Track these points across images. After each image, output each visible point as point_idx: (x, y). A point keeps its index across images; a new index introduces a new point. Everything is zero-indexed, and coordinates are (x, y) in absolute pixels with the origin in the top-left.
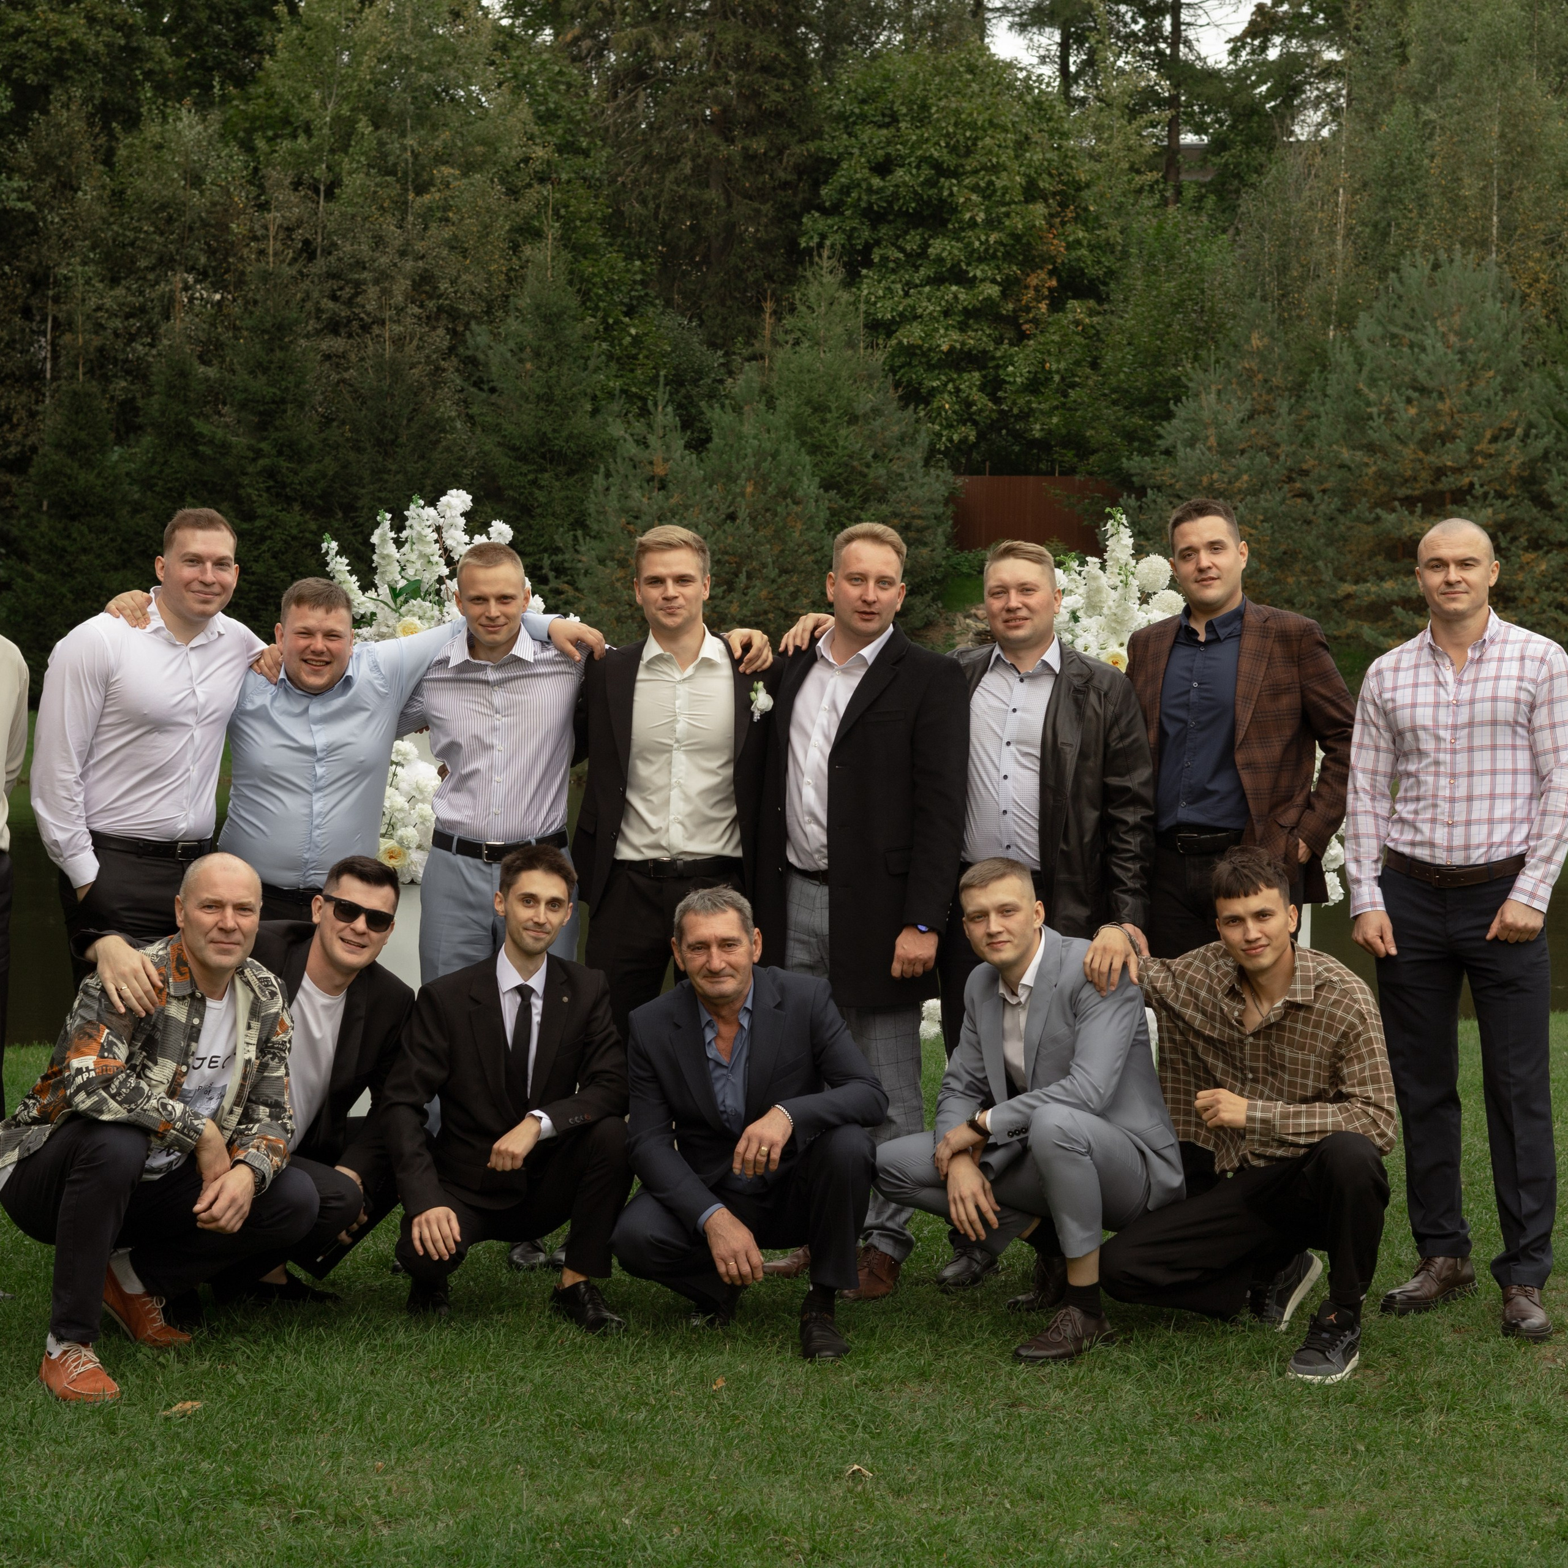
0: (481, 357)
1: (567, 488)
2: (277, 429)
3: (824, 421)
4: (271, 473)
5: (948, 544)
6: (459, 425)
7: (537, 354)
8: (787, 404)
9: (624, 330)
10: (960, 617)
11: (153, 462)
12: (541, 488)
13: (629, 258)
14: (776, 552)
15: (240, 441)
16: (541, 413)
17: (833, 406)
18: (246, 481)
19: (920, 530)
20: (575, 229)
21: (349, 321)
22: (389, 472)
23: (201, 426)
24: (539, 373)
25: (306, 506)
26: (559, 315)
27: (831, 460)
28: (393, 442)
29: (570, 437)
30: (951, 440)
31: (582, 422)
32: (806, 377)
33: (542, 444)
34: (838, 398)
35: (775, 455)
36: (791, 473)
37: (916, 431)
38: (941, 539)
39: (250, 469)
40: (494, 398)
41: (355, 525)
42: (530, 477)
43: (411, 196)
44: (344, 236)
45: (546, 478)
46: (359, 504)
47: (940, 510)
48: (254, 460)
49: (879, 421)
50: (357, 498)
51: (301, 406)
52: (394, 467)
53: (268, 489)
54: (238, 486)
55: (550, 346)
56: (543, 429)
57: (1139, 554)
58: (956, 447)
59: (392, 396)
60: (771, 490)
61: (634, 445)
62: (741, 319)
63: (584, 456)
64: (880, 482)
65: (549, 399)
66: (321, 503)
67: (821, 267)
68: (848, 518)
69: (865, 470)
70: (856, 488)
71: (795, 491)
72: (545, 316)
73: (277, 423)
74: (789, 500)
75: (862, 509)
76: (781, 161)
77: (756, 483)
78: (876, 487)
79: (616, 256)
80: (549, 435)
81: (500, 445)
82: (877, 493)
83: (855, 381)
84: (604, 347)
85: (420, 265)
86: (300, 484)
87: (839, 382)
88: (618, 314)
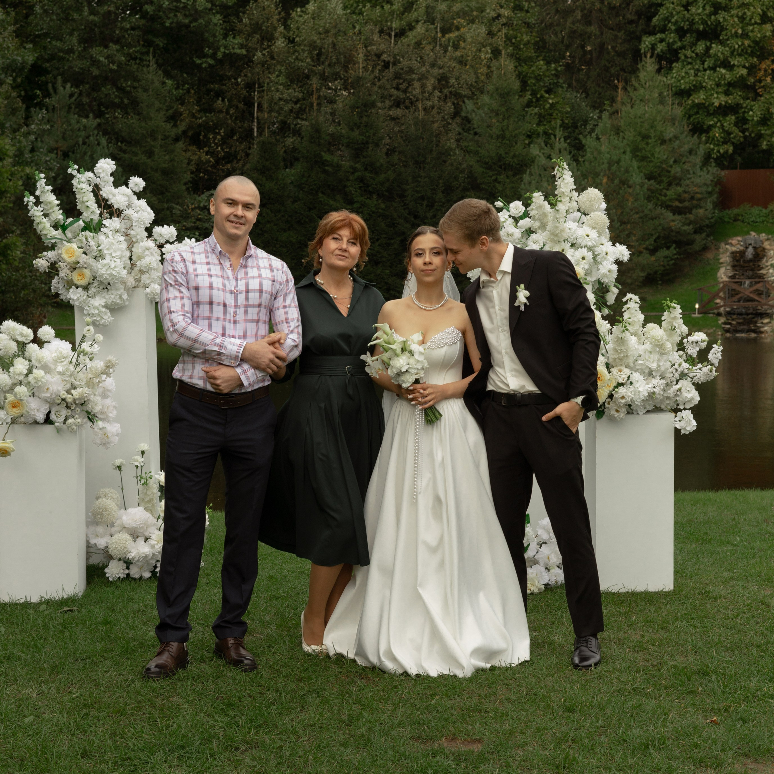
0: (470, 117)
1: (513, 182)
2: (364, 157)
3: (647, 144)
4: (361, 180)
5: (714, 208)
6: (457, 152)
7: (497, 114)
8: (630, 135)
9: (546, 101)
10: (722, 245)
11: (303, 176)
12: (499, 183)
13: (548, 63)
14: (619, 213)
15: (346, 164)
16: (498, 145)
17: (652, 135)
18: (349, 184)
19: (700, 200)
20: (520, 49)
21: (405, 101)
22: (421, 177)
23: (327, 157)
24: (497, 124)
25: (379, 196)
26: (508, 94)
27: (651, 164)
28: (424, 162)
29: (514, 156)
30: (718, 151)
31: (518, 148)
32: (638, 120)
33: (500, 160)
34: (655, 131)
35: (618, 162)
36: (626, 171)
37: (698, 148)
38: (710, 206)
39: (351, 178)
40: (477, 137)
41: (405, 205)
42: (494, 178)
43: (439, 35)
44: (403, 57)
45: (502, 178)
46: (406, 194)
47: (710, 189)
48: (353, 173)
49: (677, 142)
50: (406, 190)
51: (377, 145)
52: (423, 174)
53: (360, 188)
54: (345, 186)
55: (503, 109)
56: (500, 153)
57: (580, 188)
58: (722, 156)
59: (423, 138)
60: (616, 181)
61: (544, 159)
62: (608, 93)
63: (522, 166)
64: (678, 175)
65: (503, 137)
66: (387, 194)
67: (646, 63)
68: (660, 195)
69: (669, 169)
70: (664, 179)
71: (629, 181)
72: (501, 94)
73: (365, 154)
74: (626, 186)
75: (667, 190)
76: (628, 9)
77: (608, 177)
78: (675, 178)
79: (542, 62)
80: (504, 156)
81: (478, 161)
82: (676, 181)
83: (664, 122)
84: (536, 110)
85: (441, 71)
86: (376, 185)
87: (655, 123)
88: (543, 92)
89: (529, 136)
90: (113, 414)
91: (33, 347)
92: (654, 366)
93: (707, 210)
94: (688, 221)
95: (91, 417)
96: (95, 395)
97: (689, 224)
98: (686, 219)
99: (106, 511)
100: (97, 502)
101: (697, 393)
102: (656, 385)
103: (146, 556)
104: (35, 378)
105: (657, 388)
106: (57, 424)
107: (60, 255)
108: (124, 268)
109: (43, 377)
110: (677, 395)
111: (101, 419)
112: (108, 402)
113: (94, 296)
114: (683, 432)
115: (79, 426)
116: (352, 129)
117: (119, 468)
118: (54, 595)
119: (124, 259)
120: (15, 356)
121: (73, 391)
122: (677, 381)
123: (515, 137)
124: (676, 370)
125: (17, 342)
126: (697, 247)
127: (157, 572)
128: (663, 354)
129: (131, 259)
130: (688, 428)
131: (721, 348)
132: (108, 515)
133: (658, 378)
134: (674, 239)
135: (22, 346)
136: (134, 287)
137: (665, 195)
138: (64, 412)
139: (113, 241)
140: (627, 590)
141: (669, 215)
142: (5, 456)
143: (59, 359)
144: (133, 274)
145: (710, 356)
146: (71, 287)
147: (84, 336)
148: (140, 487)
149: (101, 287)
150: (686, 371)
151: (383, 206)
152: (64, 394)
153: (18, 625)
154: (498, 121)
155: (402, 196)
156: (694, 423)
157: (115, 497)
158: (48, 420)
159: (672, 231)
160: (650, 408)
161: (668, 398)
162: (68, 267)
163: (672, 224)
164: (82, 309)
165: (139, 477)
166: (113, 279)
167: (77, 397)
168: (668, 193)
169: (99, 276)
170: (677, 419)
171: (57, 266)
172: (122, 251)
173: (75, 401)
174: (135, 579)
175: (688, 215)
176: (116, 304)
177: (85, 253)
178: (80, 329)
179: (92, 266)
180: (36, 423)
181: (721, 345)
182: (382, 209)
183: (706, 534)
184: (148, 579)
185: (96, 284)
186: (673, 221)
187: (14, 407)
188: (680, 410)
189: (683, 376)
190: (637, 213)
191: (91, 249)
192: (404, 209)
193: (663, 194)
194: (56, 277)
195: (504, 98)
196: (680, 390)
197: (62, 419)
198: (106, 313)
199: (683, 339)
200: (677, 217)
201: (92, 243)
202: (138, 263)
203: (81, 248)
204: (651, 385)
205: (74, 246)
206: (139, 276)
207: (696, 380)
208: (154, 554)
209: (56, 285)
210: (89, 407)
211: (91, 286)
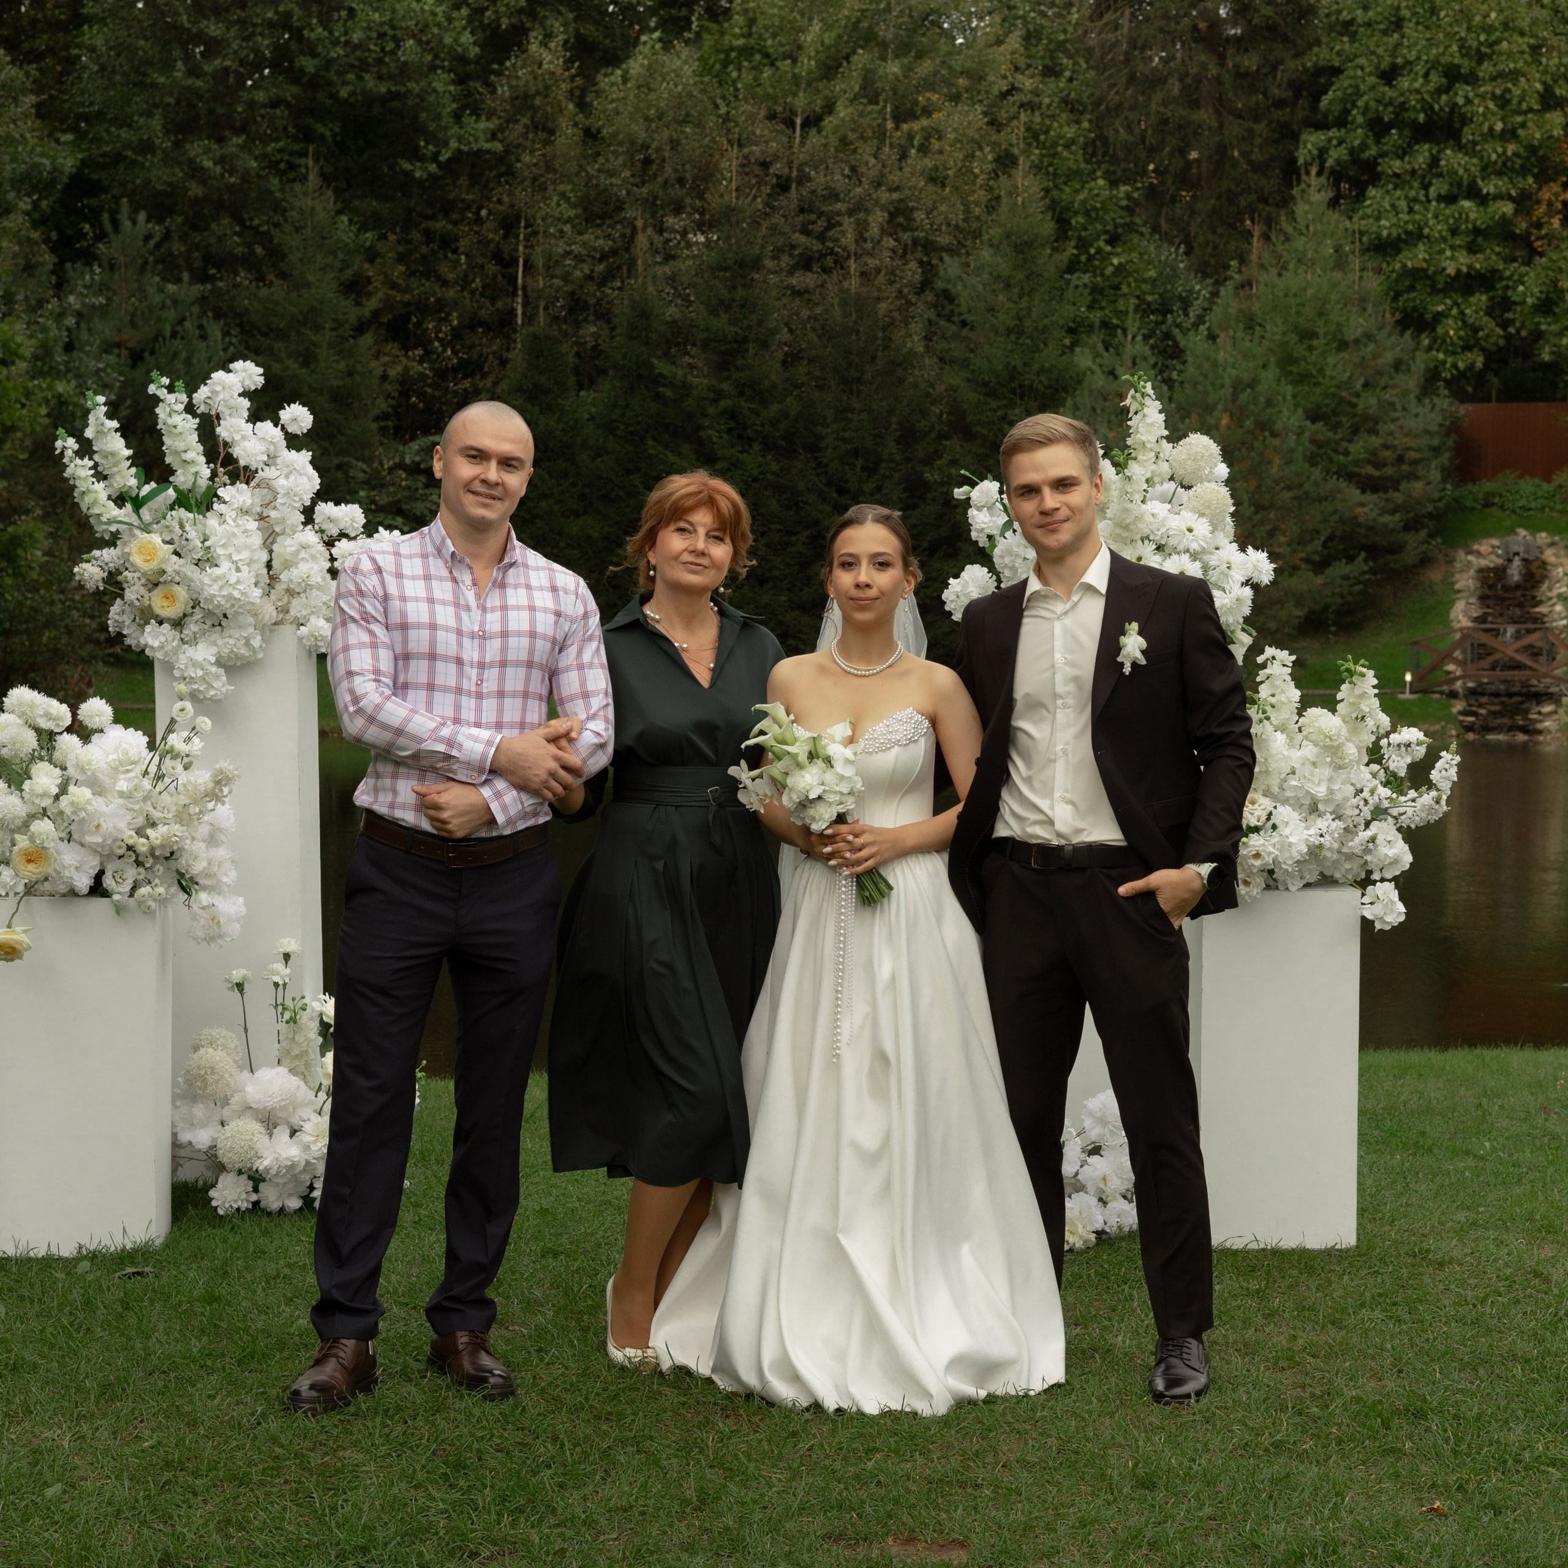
0: (953, 291)
2: (738, 369)
3: (1310, 349)
4: (732, 415)
5: (1444, 480)
6: (927, 361)
7: (1008, 286)
8: (1275, 329)
9: (1106, 257)
10: (1461, 554)
11: (615, 405)
13: (1114, 184)
14: (1253, 488)
15: (700, 382)
16: (1010, 347)
17: (1321, 332)
18: (706, 422)
19: (1415, 462)
20: (1055, 155)
21: (822, 256)
22: (852, 410)
23: (663, 367)
24: (1008, 305)
25: (767, 446)
26: (1030, 244)
27: (1318, 390)
28: (859, 380)
29: (1041, 370)
30: (1455, 366)
31: (1050, 355)
32: (1293, 301)
33: (1012, 378)
34: (1326, 323)
35: (1252, 384)
36: (1269, 403)
37: (1413, 358)
38: (1435, 475)
39: (711, 410)
40: (965, 332)
41: (819, 466)
42: (999, 413)
43: (890, 125)
44: (816, 168)
45: (1016, 414)
46: (823, 444)
47: (1436, 442)
48: (715, 401)
49: (1371, 347)
50: (822, 438)
51: (765, 345)
52: (857, 406)
53: (730, 430)
54: (699, 428)
55: (1020, 276)
56: (1013, 363)
57: (1175, 434)
58: (1462, 375)
59: (858, 332)
60: (1249, 423)
61: (1102, 376)
62: (1232, 245)
63: (1057, 390)
64: (1371, 412)
65: (1021, 333)
66: (783, 443)
67: (1309, 186)
68: (1336, 452)
69: (1354, 400)
70: (1344, 419)
71: (1274, 423)
72: (1016, 245)
73: (739, 363)
74: (1267, 433)
75: (1350, 441)
76: (1275, 78)
77: (1232, 415)
78: (1366, 418)
79: (1101, 182)
80: (1020, 369)
81: (968, 380)
82: (1367, 424)
83: (1345, 305)
84: (1086, 278)
85: (895, 196)
86: (762, 425)
87: (1328, 306)
88: (1101, 244)
89: (1071, 331)
90: (229, 877)
91: (69, 743)
92: (1321, 791)
93: (1429, 483)
94: (1391, 506)
95: (186, 884)
96: (193, 839)
97: (1393, 512)
98: (1387, 500)
99: (213, 1073)
100: (196, 1056)
101: (1407, 847)
102: (1324, 831)
103: (293, 1166)
104: (72, 804)
105: (1327, 837)
106: (116, 897)
107: (126, 557)
108: (256, 584)
109: (88, 802)
110: (1367, 851)
111: (204, 888)
112: (221, 853)
113: (194, 641)
114: (1378, 926)
115: (163, 901)
116: (713, 312)
117: (240, 987)
118: (109, 1243)
119: (255, 566)
120: (33, 758)
121: (149, 832)
122: (1367, 825)
123: (1043, 332)
124: (1366, 801)
125: (38, 731)
126: (1409, 557)
127: (314, 1199)
128: (1340, 767)
129: (269, 565)
130: (1388, 919)
131: (1458, 758)
132: (217, 1081)
133: (1329, 817)
134: (1364, 541)
135: (47, 738)
136: (275, 624)
137: (1346, 453)
138: (131, 874)
139: (235, 530)
140: (1262, 1246)
141: (1354, 493)
142: (12, 960)
143: (121, 767)
144: (273, 597)
145: (1435, 775)
146: (147, 623)
147: (173, 721)
148: (282, 1026)
149: (209, 623)
150: (1386, 804)
151: (775, 467)
152: (131, 837)
153: (32, 1302)
154: (1009, 300)
155: (813, 448)
156: (1401, 908)
157: (232, 1046)
158: (97, 889)
159: (1359, 525)
160: (1313, 877)
161: (1350, 857)
162: (143, 581)
163: (1360, 510)
164: (169, 667)
165: (280, 1007)
166: (233, 605)
167: (158, 842)
168: (1352, 448)
169: (206, 599)
170: (1366, 900)
171: (120, 578)
172: (252, 551)
173: (152, 850)
174: (269, 1214)
175: (1392, 494)
176: (238, 657)
177: (177, 553)
178: (165, 707)
179: (192, 580)
180: (73, 893)
181: (1457, 753)
182: (773, 473)
183: (1423, 1134)
184: (295, 1211)
185: (198, 616)
186: (1362, 505)
187: (29, 861)
188: (1374, 883)
189: (1379, 813)
190: (1289, 488)
191: (191, 547)
192: (818, 475)
193: (1341, 449)
194: (118, 601)
195: (1022, 252)
196: (1373, 840)
197: (127, 888)
198: (217, 677)
199: (1379, 739)
200: (1370, 498)
201: (192, 534)
202: (283, 577)
203: (170, 542)
204: (1312, 831)
205: (156, 539)
206: (285, 600)
207: (1404, 821)
208: (308, 1163)
209: (117, 617)
210: (182, 863)
211: (188, 619)
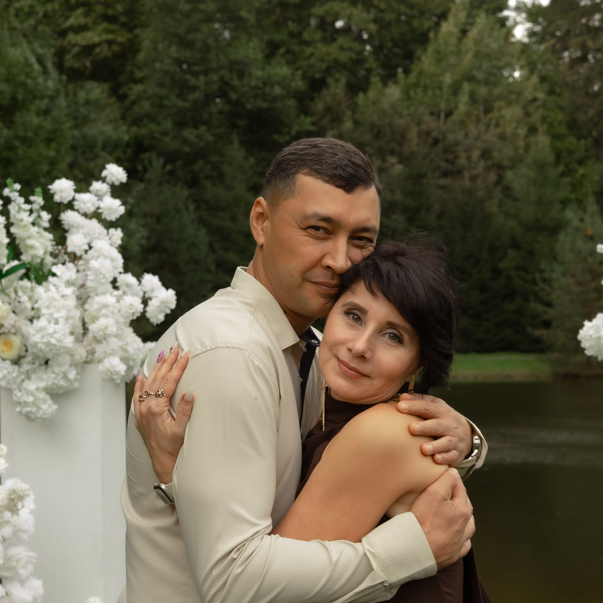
0: (510, 185)
1: (549, 242)
7: (535, 183)
13: (578, 139)
16: (536, 209)
29: (551, 219)
33: (537, 223)
40: (516, 203)
43: (482, 115)
44: (450, 133)
51: (428, 211)
61: (578, 221)
63: (556, 228)
89: (562, 202)
108: (71, 334)
112: (17, 551)
113: (28, 376)
119: (71, 321)
123: (551, 203)
129: (83, 320)
136: (86, 363)
139: (57, 294)
144: (85, 343)
149: (37, 363)
166: (51, 350)
169: (33, 345)
172: (69, 310)
176: (59, 387)
177: (14, 312)
179: (24, 331)
185: (29, 358)
191: (22, 307)
195: (541, 169)
198: (44, 401)
201: (24, 298)
202: (94, 327)
206: (93, 345)
211: (22, 361)
